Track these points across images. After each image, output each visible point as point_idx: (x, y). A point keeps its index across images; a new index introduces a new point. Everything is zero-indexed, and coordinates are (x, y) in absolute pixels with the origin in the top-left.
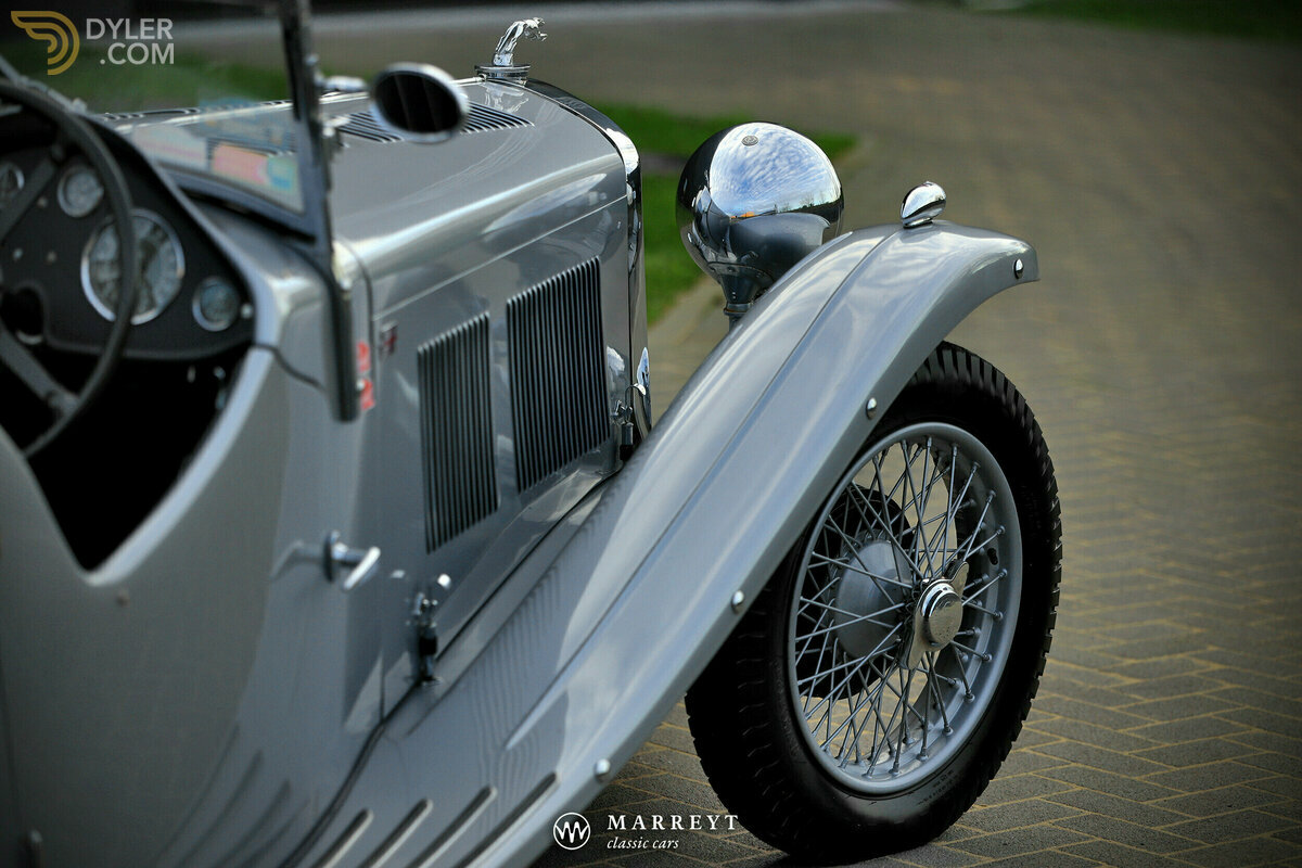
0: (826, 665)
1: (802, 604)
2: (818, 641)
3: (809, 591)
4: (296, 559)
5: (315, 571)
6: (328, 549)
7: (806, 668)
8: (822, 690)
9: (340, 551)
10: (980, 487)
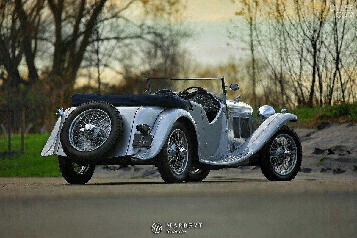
0: (276, 162)
1: (271, 152)
2: (274, 160)
3: (271, 155)
4: (223, 131)
5: (225, 132)
6: (226, 130)
7: (274, 163)
8: (276, 166)
9: (227, 130)
10: (289, 139)
